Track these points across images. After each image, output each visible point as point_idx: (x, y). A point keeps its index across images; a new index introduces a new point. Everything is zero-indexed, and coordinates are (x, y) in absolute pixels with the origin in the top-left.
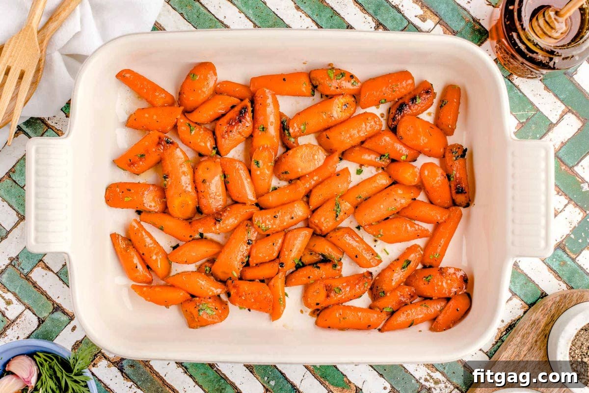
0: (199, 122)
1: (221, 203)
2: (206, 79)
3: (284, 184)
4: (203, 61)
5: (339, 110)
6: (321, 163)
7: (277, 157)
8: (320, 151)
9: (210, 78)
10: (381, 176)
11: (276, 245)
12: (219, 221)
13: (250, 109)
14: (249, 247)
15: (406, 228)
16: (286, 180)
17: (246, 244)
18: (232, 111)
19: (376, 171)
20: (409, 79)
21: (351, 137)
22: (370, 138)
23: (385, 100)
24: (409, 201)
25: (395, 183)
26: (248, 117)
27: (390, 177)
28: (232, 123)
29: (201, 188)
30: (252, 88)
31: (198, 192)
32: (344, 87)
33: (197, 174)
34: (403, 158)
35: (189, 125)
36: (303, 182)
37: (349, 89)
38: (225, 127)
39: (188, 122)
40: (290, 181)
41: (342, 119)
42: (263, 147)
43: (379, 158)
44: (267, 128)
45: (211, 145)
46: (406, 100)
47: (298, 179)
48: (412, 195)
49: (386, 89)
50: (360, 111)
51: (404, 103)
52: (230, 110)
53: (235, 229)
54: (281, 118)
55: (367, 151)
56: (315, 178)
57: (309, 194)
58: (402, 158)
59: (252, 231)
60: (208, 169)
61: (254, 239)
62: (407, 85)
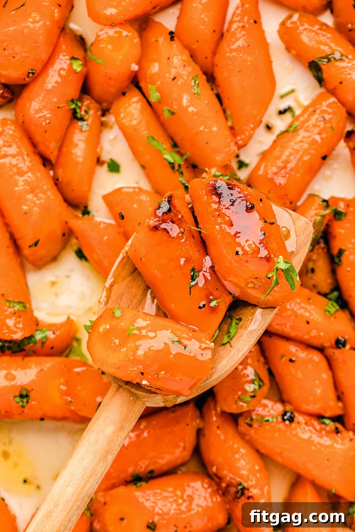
1: (198, 484)
10: (122, 115)
11: (295, 355)
12: (243, 489)
14: (299, 418)
15: (238, 49)
17: (293, 425)
19: (111, 127)
21: (32, 191)
22: (34, 145)
24: (175, 45)
25: (135, 83)
27: (124, 94)
34: (77, 66)
42: (66, 393)
43: (80, 123)
44: (22, 387)
48: (161, 40)
53: (258, 451)
55: (64, 150)
58: (79, 69)
59: (264, 413)
61: (279, 407)
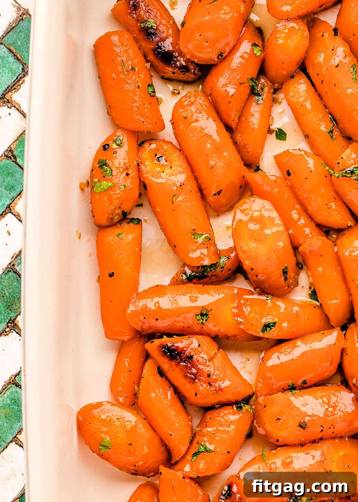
0: (189, 436)
2: (109, 422)
3: (304, 279)
4: (75, 427)
5: (168, 170)
6: (268, 204)
7: (253, 290)
8: (245, 207)
9: (107, 414)
10: (290, 94)
13: (165, 340)
16: (298, 274)
18: (170, 374)
19: (280, 103)
20: (111, 41)
22: (218, 114)
23: (149, 86)
24: (338, 40)
25: (303, 68)
26: (180, 343)
27: (292, 77)
28: (193, 374)
29: (314, 431)
30: (126, 338)
31: (321, 439)
32: (126, 161)
33: (288, 441)
34: (257, 51)
35: (195, 454)
36: (301, 240)
37: (128, 153)
38: (201, 388)
39: (189, 457)
40: (300, 266)
41: (185, 165)
42: (237, 315)
43: (256, 98)
44: (203, 308)
45: (234, 414)
46: (149, 46)
47: (295, 248)
48: (326, 34)
49: (130, 84)
50: (168, 133)
51: (154, 50)
52: (167, 379)
54: (183, 283)
55: (243, 119)
56: (295, 216)
57: (324, 230)
58: (258, 54)
60: (279, 419)
62: (122, 45)
